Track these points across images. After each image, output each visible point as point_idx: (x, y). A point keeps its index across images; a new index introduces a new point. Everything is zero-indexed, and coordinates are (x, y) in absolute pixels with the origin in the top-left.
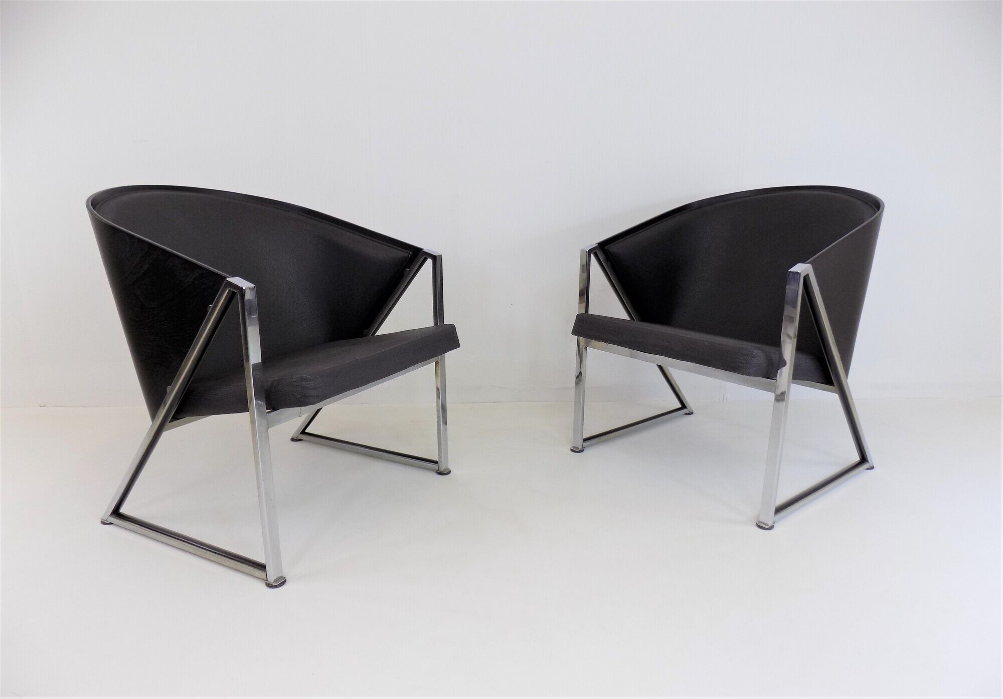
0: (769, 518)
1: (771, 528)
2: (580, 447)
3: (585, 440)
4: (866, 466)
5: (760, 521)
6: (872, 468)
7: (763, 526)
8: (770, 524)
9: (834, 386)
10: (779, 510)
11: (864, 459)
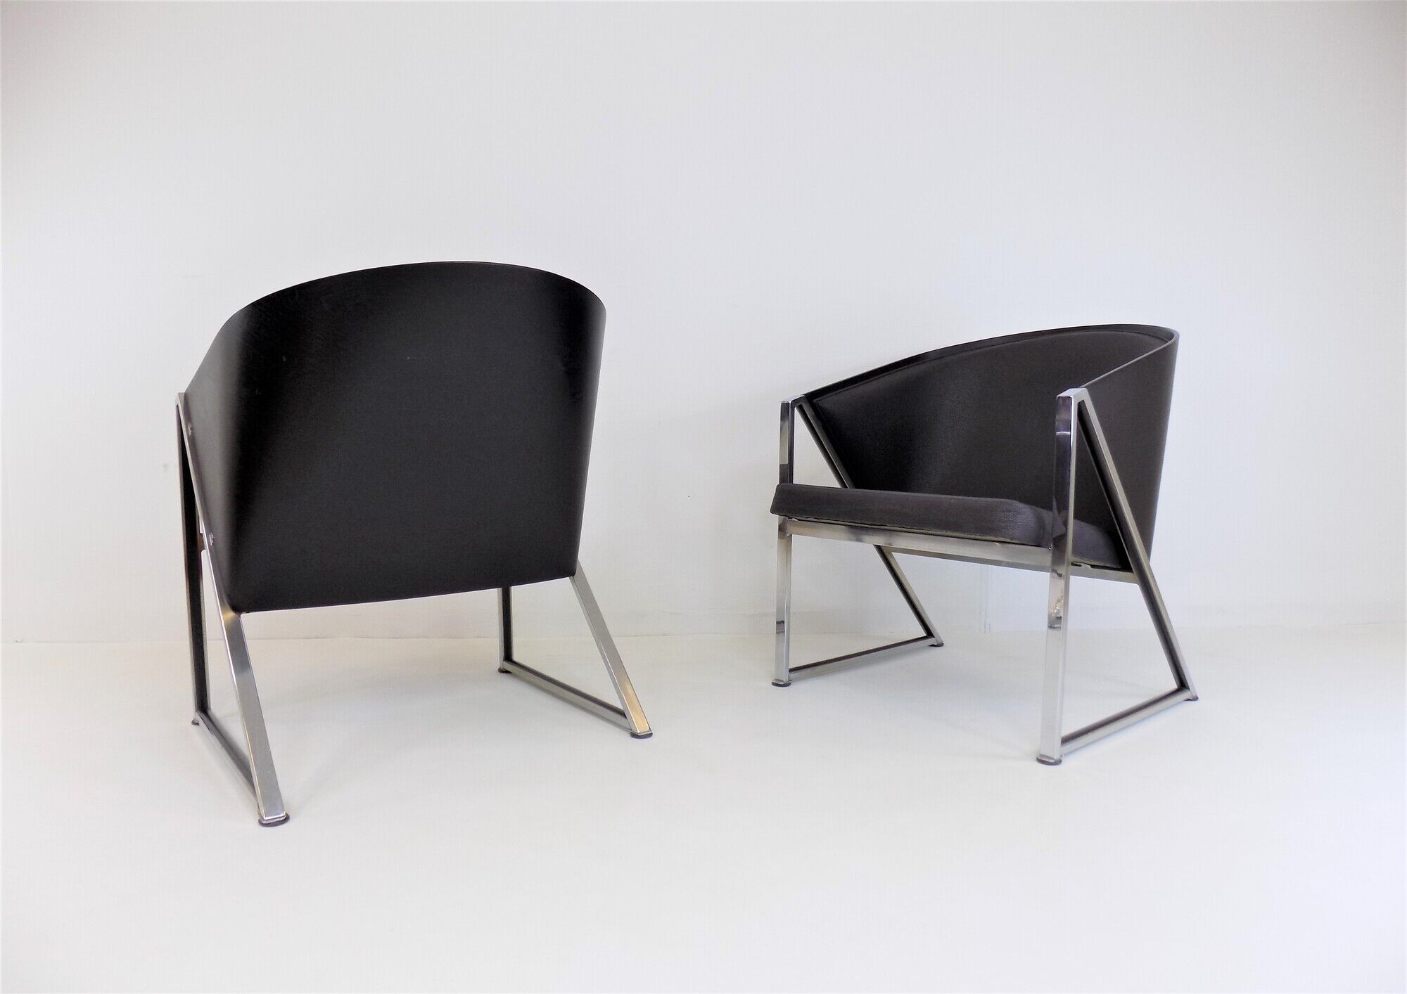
0: (1055, 751)
1: (1058, 762)
2: (785, 679)
3: (791, 670)
4: (1186, 695)
5: (1042, 754)
6: (1196, 699)
7: (1047, 760)
8: (1056, 757)
9: (1133, 572)
10: (1066, 740)
11: (1183, 685)
